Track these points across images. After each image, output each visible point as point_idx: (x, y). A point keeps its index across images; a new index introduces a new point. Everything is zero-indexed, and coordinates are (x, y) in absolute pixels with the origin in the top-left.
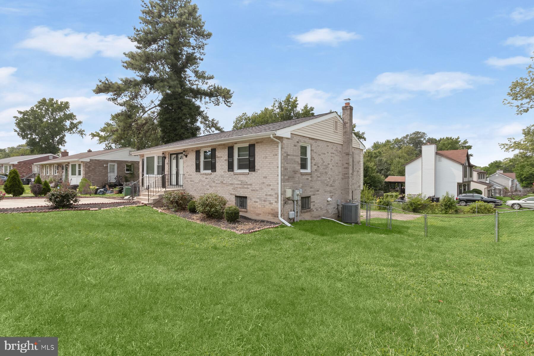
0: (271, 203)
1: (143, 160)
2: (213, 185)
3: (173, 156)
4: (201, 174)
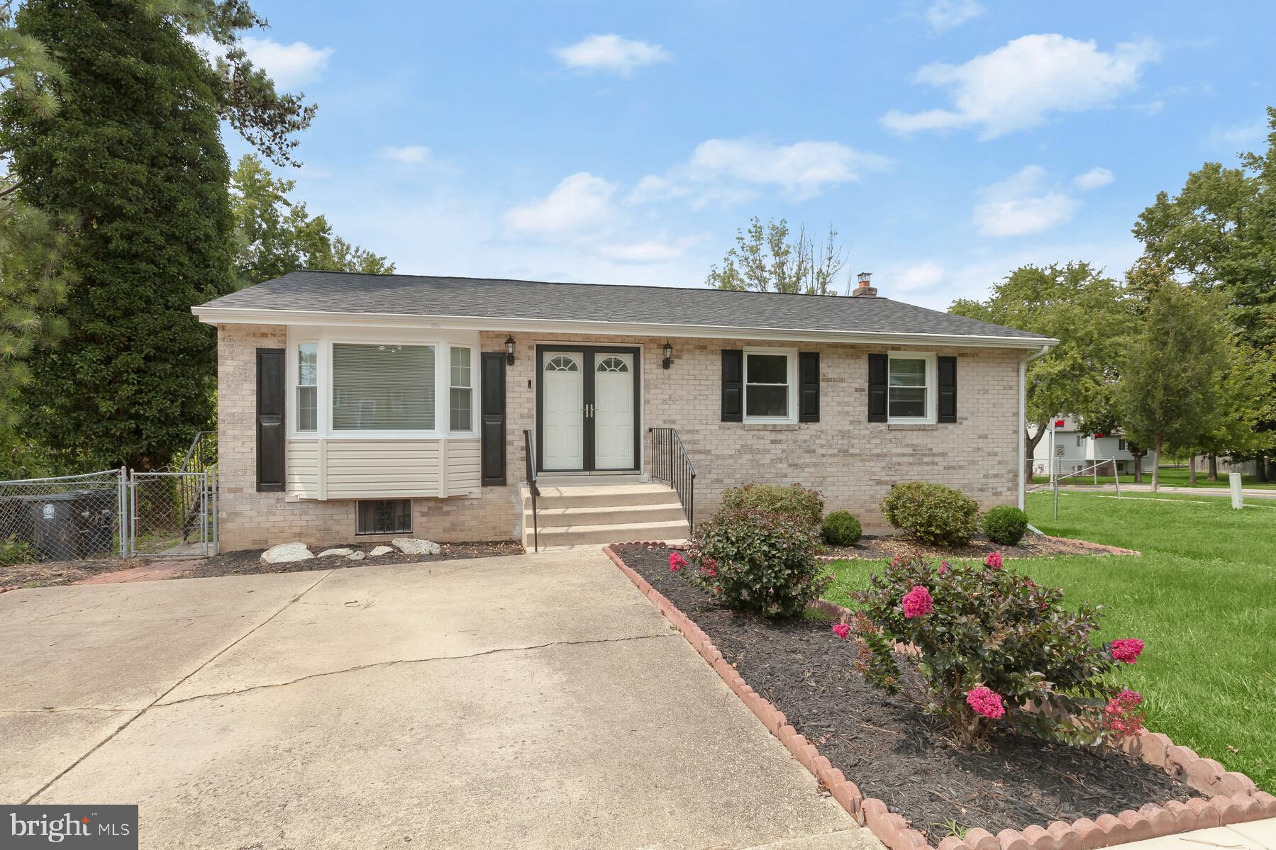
0: (997, 494)
1: (261, 354)
2: (808, 461)
3: (548, 357)
4: (751, 429)
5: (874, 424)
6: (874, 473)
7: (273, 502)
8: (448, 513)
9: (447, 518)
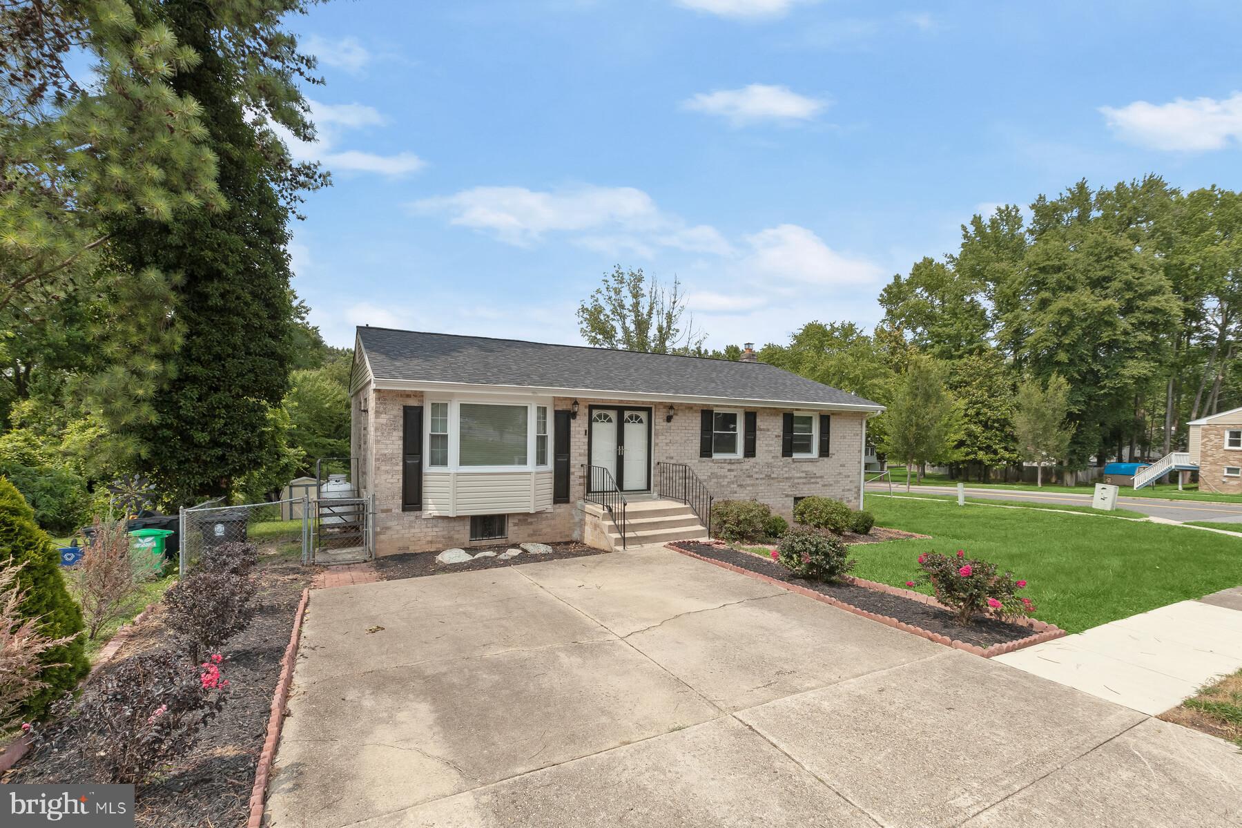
0: (849, 501)
1: (407, 410)
2: (748, 482)
3: (595, 413)
4: (717, 462)
5: (785, 458)
6: (785, 490)
7: (413, 518)
8: (531, 523)
9: (530, 527)
